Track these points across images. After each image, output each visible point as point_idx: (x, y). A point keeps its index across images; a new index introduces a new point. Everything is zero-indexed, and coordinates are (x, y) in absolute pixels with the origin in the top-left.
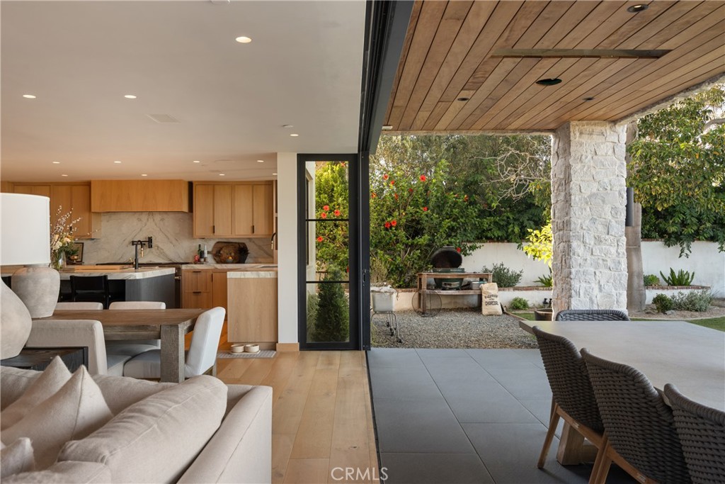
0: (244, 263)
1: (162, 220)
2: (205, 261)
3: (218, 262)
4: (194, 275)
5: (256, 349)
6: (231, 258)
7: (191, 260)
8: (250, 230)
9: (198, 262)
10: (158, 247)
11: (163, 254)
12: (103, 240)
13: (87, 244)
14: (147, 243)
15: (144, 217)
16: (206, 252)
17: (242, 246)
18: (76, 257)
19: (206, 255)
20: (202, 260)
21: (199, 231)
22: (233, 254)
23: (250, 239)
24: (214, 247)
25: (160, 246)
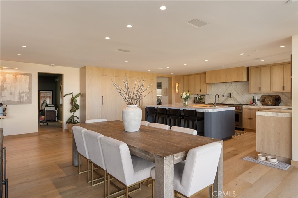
0: (278, 106)
1: (236, 85)
2: (256, 104)
3: (263, 105)
4: (249, 110)
5: (275, 161)
6: (270, 103)
7: (249, 103)
8: (282, 89)
9: (252, 104)
10: (234, 97)
11: (235, 100)
12: (212, 94)
13: (207, 96)
14: (229, 96)
15: (228, 84)
16: (256, 100)
17: (277, 97)
18: (202, 101)
19: (257, 101)
20: (254, 103)
21: (252, 89)
22: (272, 101)
23: (282, 93)
24: (261, 97)
25: (235, 97)
